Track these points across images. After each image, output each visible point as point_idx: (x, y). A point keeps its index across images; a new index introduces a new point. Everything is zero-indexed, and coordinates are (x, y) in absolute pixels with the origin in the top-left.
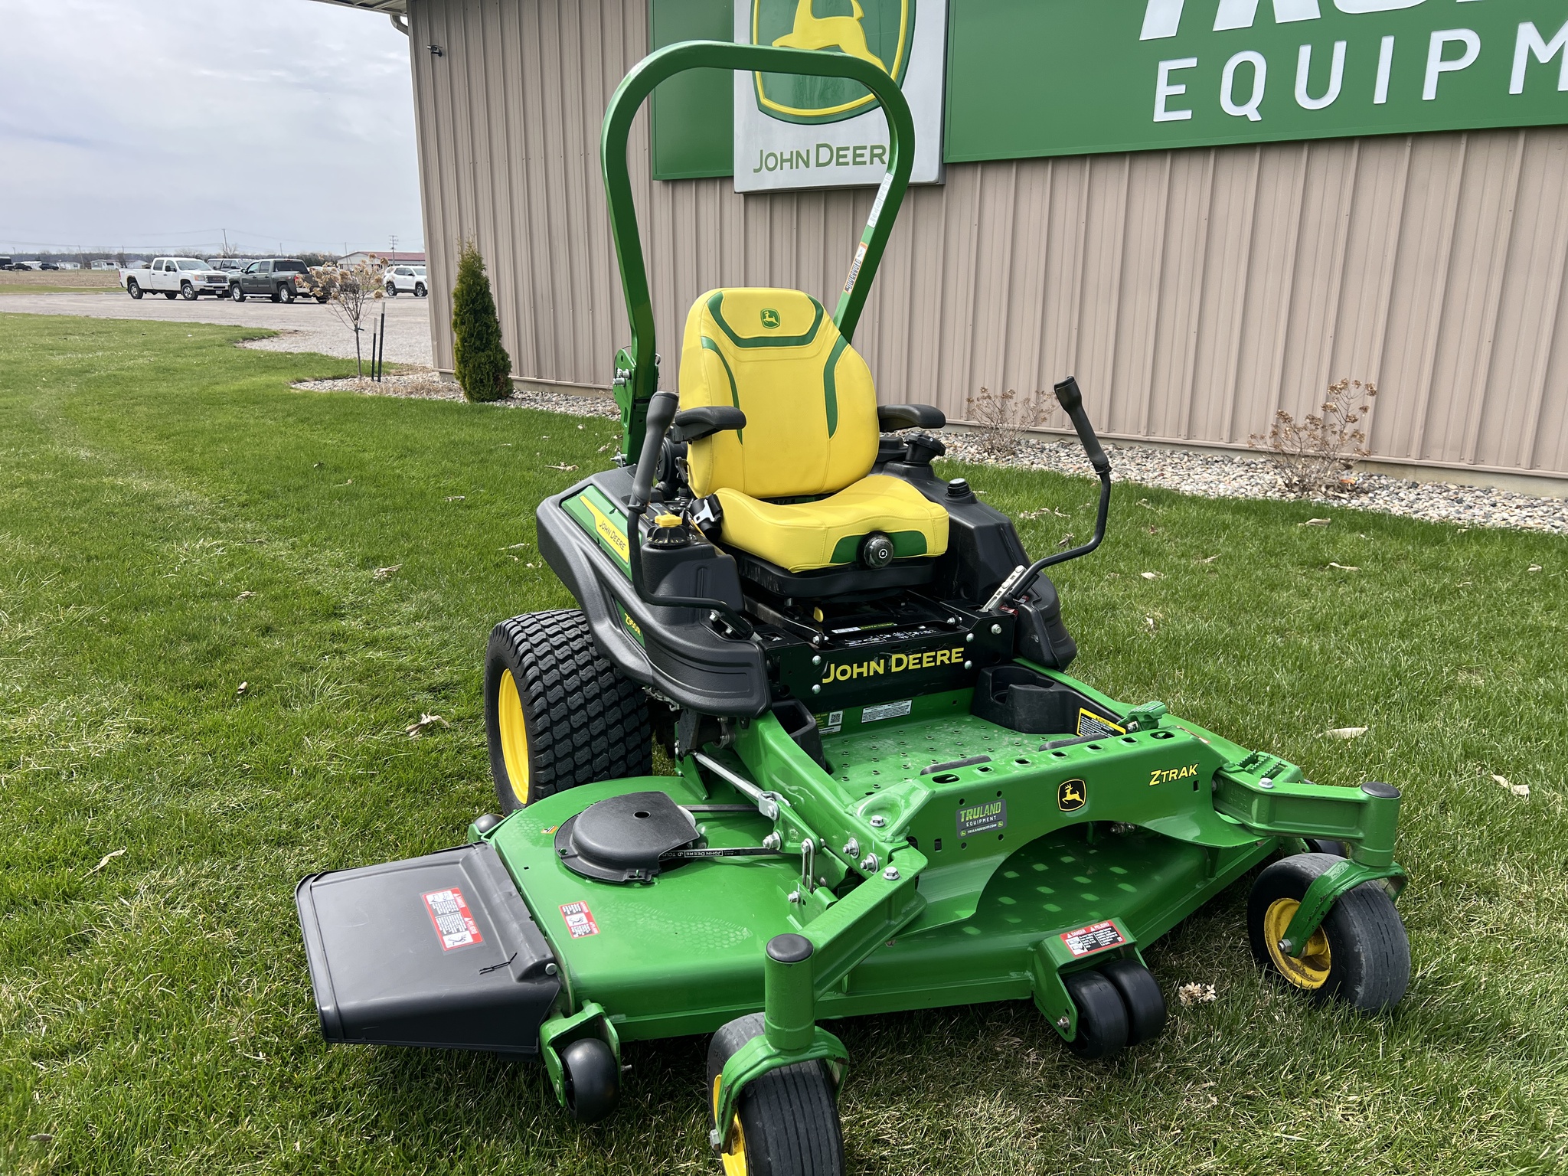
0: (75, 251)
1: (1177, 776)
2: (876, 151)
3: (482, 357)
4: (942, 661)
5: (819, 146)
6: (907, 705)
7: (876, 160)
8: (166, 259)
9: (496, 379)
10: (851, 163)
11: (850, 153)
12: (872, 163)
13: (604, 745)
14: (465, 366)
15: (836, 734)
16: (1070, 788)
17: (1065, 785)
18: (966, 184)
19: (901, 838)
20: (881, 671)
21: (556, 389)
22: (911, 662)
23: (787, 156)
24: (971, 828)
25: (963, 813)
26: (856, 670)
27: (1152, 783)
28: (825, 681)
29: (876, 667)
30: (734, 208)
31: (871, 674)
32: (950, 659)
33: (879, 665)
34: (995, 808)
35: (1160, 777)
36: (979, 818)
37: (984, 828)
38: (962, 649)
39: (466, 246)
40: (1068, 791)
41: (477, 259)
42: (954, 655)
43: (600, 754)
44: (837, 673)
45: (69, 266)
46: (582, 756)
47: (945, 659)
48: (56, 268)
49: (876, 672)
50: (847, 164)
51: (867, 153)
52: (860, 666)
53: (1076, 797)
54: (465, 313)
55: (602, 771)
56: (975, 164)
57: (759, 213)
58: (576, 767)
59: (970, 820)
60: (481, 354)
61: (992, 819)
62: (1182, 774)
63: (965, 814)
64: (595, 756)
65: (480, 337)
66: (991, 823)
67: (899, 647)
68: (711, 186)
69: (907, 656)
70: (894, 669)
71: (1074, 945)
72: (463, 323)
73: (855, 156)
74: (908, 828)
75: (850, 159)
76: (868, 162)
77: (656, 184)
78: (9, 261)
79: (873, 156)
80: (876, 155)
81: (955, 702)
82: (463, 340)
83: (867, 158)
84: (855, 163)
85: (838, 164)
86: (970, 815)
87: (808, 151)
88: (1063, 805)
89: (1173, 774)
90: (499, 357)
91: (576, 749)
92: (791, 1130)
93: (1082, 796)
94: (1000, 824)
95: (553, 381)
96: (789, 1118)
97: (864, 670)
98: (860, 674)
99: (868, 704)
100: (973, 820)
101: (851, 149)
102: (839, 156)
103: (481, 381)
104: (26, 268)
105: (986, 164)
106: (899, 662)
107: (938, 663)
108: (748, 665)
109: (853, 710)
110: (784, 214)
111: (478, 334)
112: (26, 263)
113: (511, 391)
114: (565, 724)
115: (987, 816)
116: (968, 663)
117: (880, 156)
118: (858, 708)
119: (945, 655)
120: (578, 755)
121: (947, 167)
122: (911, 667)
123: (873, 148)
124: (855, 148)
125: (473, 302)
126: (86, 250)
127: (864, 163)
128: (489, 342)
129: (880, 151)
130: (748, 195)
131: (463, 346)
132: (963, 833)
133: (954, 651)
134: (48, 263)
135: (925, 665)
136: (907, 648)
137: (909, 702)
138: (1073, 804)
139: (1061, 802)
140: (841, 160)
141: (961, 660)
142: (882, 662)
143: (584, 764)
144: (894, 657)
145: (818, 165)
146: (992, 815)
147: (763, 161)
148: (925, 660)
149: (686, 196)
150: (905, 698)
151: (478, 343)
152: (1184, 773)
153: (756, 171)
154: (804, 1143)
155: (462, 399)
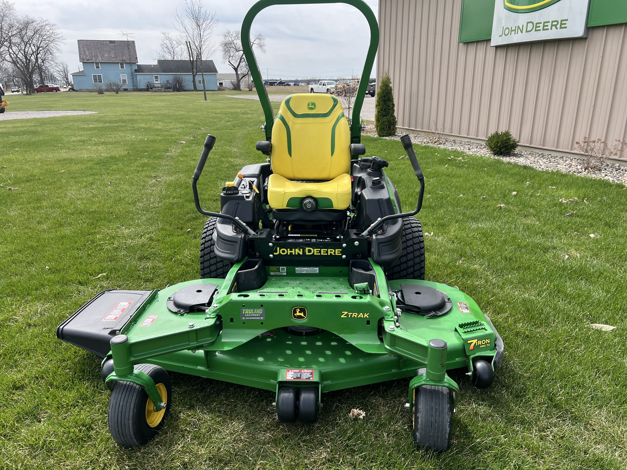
0: (305, 79)
1: (357, 316)
2: (554, 23)
3: (385, 119)
4: (331, 254)
5: (528, 23)
6: (316, 270)
7: (554, 27)
8: (323, 81)
9: (389, 127)
10: (542, 30)
11: (541, 25)
12: (551, 29)
13: (222, 266)
14: (378, 123)
15: (284, 276)
16: (299, 310)
17: (297, 308)
18: (598, 37)
19: (214, 314)
20: (301, 253)
21: (415, 132)
22: (315, 252)
23: (513, 29)
24: (247, 317)
25: (244, 310)
26: (289, 252)
27: (342, 317)
28: (275, 254)
29: (298, 251)
30: (491, 53)
31: (297, 254)
32: (335, 253)
33: (300, 250)
34: (260, 311)
35: (347, 315)
36: (251, 314)
37: (254, 318)
38: (341, 250)
39: (384, 75)
40: (298, 311)
41: (388, 79)
42: (338, 252)
43: (220, 268)
44: (279, 251)
45: (303, 84)
46: (213, 268)
47: (332, 253)
48: (298, 85)
49: (298, 253)
50: (540, 30)
51: (550, 24)
52: (291, 250)
53: (302, 314)
54: (381, 101)
55: (221, 275)
56: (603, 27)
57: (501, 54)
58: (211, 272)
59: (247, 314)
60: (385, 117)
61: (257, 315)
62: (360, 316)
63: (245, 311)
64: (217, 269)
65: (385, 110)
66: (257, 317)
67: (309, 245)
68: (482, 44)
69: (313, 249)
70: (307, 253)
71: (289, 375)
72: (379, 105)
73: (544, 26)
74: (218, 311)
75: (541, 28)
76: (550, 29)
77: (461, 44)
78: (285, 83)
79: (552, 25)
80: (554, 25)
81: (341, 272)
82: (379, 112)
83: (549, 27)
84: (544, 30)
85: (536, 30)
86: (247, 312)
87: (523, 25)
88: (295, 316)
89: (355, 315)
90: (392, 119)
91: (211, 265)
92: (118, 403)
93: (305, 315)
94: (262, 318)
95: (414, 129)
96: (119, 399)
97: (293, 252)
98: (291, 253)
99: (298, 266)
100: (249, 314)
101: (543, 23)
102: (536, 27)
103: (384, 128)
104: (289, 85)
105: (609, 26)
106: (310, 251)
107: (329, 254)
108: (236, 242)
109: (291, 268)
110: (512, 54)
111: (385, 109)
112: (289, 84)
113: (395, 132)
114: (208, 255)
115: (255, 314)
116: (344, 256)
117: (556, 26)
118: (294, 267)
119: (332, 251)
120: (211, 267)
121: (589, 29)
122: (315, 254)
123: (553, 22)
124: (544, 23)
125: (384, 97)
126: (309, 79)
127: (548, 29)
128: (389, 112)
129: (556, 23)
130: (497, 47)
131: (379, 114)
132: (244, 318)
133: (336, 250)
134: (296, 83)
135: (322, 254)
136: (314, 246)
137: (318, 268)
138: (300, 317)
139: (294, 316)
140: (537, 29)
141: (341, 254)
142: (301, 250)
143: (214, 271)
144: (307, 249)
145: (527, 31)
146: (258, 314)
147: (504, 32)
148: (322, 252)
149: (472, 49)
150: (316, 266)
151: (384, 113)
152: (361, 315)
153: (500, 36)
154: (120, 409)
155: (376, 136)
